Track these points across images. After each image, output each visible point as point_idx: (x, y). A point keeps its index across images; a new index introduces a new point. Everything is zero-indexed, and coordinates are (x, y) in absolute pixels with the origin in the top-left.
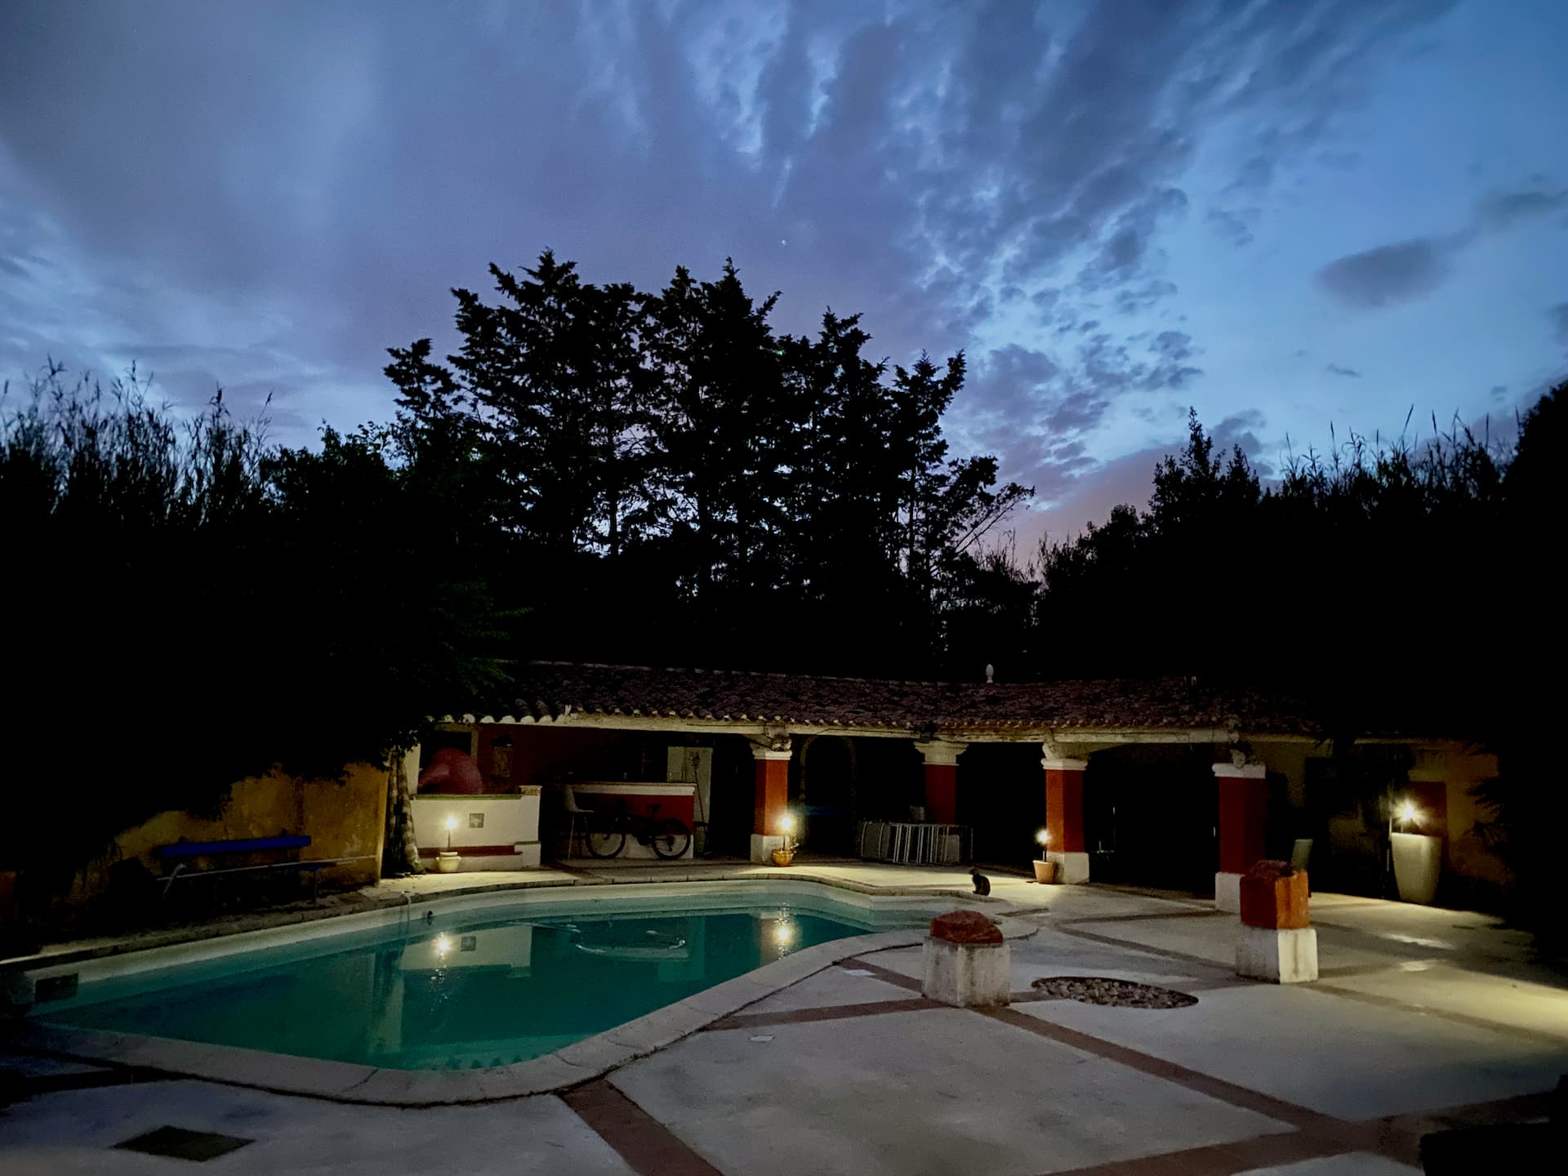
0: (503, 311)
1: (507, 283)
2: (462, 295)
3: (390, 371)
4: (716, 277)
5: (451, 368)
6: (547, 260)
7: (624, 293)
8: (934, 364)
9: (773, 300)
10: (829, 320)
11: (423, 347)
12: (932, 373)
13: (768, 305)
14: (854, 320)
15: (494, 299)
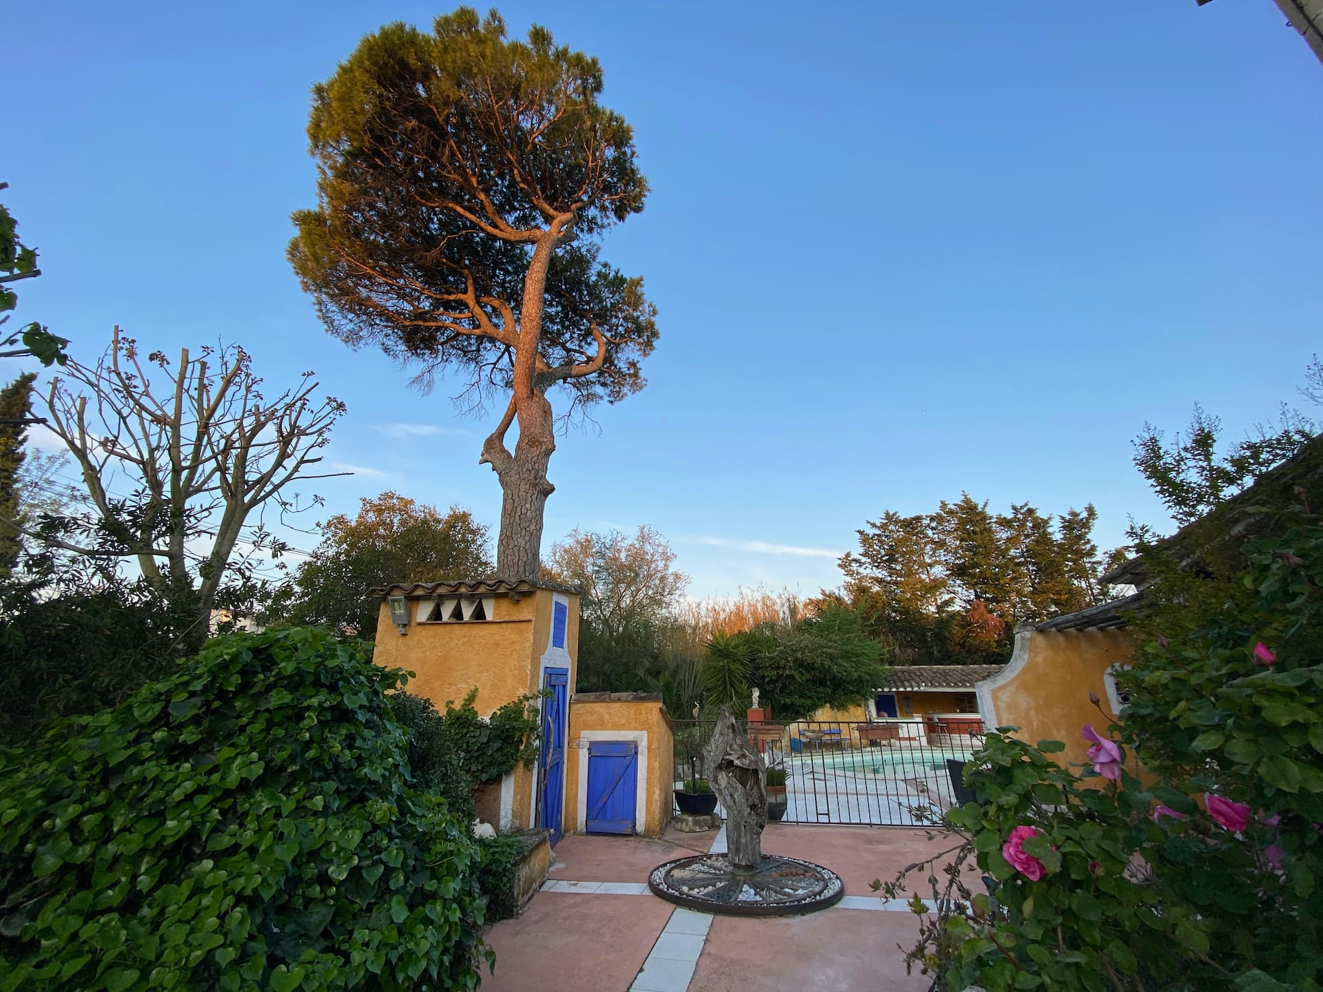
0: (875, 535)
1: (874, 525)
2: (861, 532)
3: (840, 566)
4: (959, 500)
5: (860, 557)
6: (887, 514)
7: (918, 519)
8: (1078, 511)
9: (986, 504)
10: (1014, 508)
11: (848, 555)
12: (1079, 515)
13: (986, 505)
14: (1026, 505)
15: (871, 531)
